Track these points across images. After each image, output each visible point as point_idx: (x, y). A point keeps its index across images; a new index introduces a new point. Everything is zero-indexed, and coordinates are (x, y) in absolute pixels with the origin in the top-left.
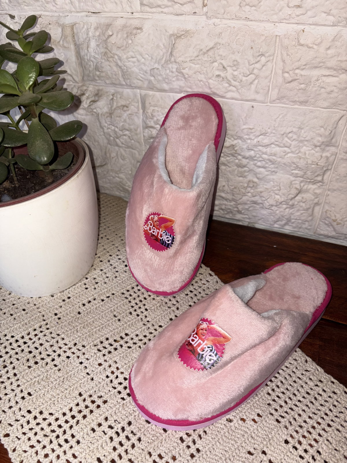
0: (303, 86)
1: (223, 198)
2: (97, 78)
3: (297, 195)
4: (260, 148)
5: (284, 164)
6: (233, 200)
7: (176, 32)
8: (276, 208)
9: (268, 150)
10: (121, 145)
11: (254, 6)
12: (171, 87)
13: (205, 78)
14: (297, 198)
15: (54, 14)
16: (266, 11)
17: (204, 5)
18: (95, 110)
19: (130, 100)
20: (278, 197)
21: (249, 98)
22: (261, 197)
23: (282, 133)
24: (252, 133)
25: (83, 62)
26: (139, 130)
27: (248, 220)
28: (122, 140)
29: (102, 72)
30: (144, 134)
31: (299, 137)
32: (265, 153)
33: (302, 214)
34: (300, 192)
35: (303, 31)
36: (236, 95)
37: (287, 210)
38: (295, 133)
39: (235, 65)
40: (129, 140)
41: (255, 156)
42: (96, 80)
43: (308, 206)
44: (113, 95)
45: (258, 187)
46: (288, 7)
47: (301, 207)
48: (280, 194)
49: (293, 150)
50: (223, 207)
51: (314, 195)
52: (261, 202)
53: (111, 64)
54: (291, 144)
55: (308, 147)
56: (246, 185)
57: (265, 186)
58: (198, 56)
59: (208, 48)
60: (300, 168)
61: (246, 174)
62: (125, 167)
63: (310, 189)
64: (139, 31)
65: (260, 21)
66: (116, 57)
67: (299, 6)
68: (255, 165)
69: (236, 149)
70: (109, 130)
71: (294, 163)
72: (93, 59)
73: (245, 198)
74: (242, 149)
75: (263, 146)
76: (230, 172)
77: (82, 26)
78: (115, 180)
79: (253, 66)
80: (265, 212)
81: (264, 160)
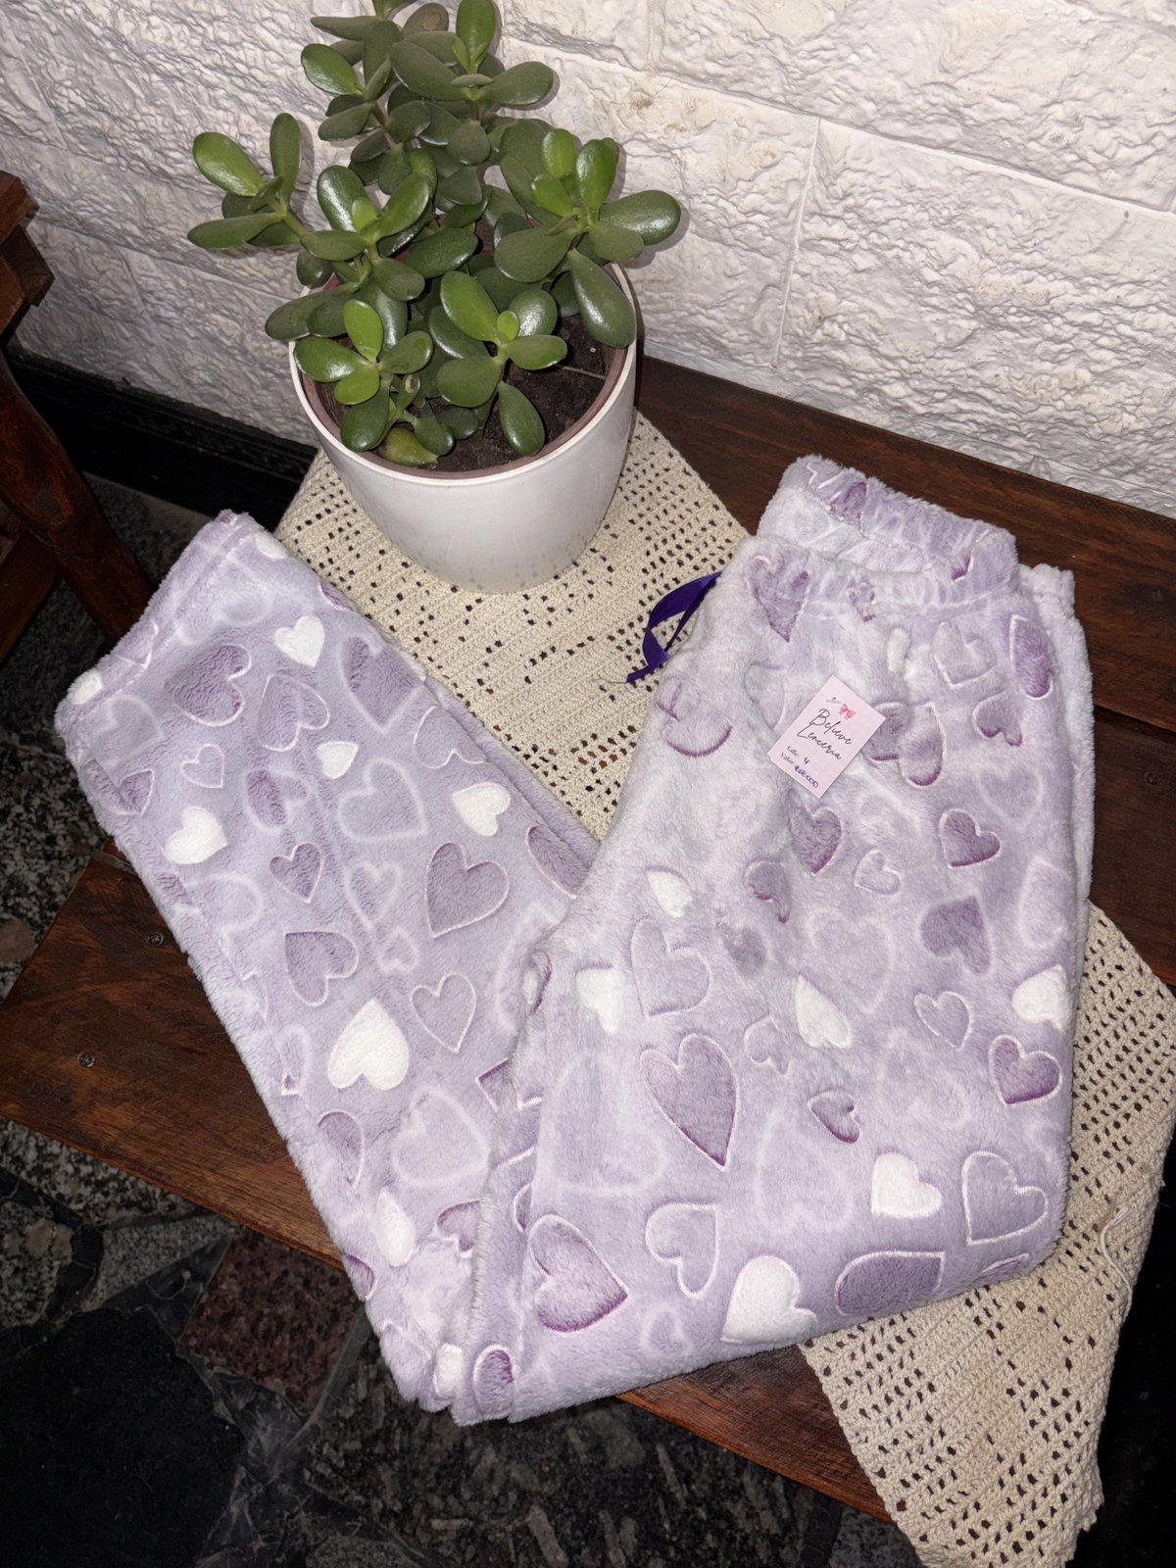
1: (989, 401)
2: (703, 76)
4: (1118, 310)
5: (1170, 353)
6: (1013, 409)
8: (1118, 440)
9: (1137, 317)
10: (731, 241)
12: (916, 132)
13: (1020, 136)
18: (678, 152)
19: (786, 138)
20: (1129, 419)
21: (1122, 195)
22: (1087, 413)
24: (1107, 274)
26: (792, 215)
27: (1036, 453)
28: (738, 232)
30: (806, 225)
32: (1130, 323)
36: (1089, 181)
37: (1144, 445)
39: (1107, 119)
40: (760, 235)
41: (1099, 325)
44: (739, 120)
45: (1087, 391)
48: (1138, 413)
50: (980, 419)
52: (1084, 423)
53: (758, 53)
56: (1054, 380)
57: (1104, 391)
61: (1064, 357)
62: (730, 295)
66: (778, 41)
68: (1093, 342)
69: (1054, 302)
70: (709, 207)
73: (1044, 411)
74: (1069, 305)
75: (1126, 307)
76: (1021, 347)
78: (692, 320)
79: (1156, 129)
80: (1086, 443)
81: (1120, 336)
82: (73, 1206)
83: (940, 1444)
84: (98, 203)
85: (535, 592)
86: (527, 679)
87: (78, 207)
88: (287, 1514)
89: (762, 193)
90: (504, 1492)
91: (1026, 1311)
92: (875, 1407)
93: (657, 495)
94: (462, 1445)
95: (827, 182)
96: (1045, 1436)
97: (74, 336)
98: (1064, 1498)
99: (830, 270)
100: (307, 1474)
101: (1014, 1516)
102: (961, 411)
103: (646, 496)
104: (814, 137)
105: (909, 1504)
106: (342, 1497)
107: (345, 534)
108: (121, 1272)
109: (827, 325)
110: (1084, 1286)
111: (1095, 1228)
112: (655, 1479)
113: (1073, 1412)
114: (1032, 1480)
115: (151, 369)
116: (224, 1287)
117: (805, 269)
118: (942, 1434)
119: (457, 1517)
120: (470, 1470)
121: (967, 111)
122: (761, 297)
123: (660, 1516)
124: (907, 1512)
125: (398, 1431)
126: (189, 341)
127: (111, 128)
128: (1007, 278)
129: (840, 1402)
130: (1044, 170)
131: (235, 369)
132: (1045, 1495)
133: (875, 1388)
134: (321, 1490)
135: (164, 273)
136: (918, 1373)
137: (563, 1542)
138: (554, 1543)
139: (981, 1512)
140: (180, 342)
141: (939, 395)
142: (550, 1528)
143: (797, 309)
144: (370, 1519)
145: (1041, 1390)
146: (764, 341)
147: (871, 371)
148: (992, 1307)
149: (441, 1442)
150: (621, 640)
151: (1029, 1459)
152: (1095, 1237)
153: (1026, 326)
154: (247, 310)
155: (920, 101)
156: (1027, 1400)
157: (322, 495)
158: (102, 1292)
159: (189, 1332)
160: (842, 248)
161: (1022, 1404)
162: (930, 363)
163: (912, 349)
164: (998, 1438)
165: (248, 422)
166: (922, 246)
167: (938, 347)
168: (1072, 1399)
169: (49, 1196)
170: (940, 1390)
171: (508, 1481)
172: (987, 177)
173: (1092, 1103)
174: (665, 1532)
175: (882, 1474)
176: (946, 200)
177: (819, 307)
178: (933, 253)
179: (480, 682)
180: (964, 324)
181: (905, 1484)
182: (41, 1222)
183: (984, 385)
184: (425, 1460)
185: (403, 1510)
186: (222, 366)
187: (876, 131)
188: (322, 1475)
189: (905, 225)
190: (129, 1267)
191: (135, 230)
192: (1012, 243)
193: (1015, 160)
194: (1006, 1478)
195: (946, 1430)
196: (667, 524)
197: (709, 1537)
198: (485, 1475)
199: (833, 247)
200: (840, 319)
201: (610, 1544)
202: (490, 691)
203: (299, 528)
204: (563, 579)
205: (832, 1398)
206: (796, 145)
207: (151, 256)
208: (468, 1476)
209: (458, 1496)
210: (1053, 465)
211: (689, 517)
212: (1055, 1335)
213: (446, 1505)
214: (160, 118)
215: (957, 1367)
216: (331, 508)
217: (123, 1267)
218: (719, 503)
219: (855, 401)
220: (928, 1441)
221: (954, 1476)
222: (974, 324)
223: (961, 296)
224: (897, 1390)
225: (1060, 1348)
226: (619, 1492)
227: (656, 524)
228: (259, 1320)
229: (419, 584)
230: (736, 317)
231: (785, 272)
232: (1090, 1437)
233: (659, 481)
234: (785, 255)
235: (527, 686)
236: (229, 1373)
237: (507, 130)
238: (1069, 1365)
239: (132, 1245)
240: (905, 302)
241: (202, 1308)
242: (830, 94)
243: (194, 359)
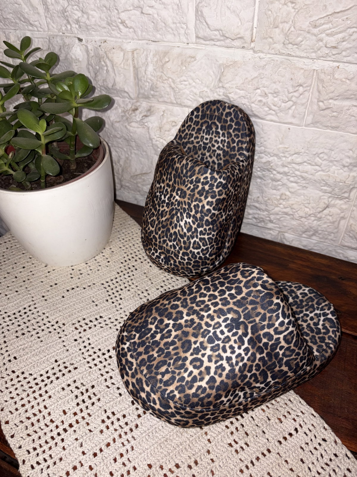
0: (335, 114)
2: (151, 97)
3: (325, 209)
4: (294, 165)
5: (315, 181)
6: (266, 210)
7: (225, 62)
8: (305, 220)
9: (300, 167)
11: (296, 45)
13: (248, 102)
14: (325, 211)
15: (117, 40)
16: (306, 49)
17: (252, 41)
18: (146, 124)
20: (307, 210)
21: (286, 121)
22: (292, 209)
23: (314, 153)
24: (287, 151)
25: (140, 82)
27: (279, 230)
29: (157, 92)
31: (329, 157)
32: (298, 170)
33: (328, 226)
34: (328, 207)
35: (338, 67)
36: (274, 118)
37: (315, 222)
38: (326, 154)
39: (275, 93)
41: (289, 172)
42: (150, 98)
43: (334, 220)
44: (164, 111)
45: (290, 200)
46: (326, 47)
47: (328, 219)
48: (309, 207)
49: (324, 168)
51: (340, 210)
52: (291, 213)
53: (166, 86)
54: (321, 164)
55: (337, 166)
56: (278, 197)
57: (296, 200)
58: (243, 83)
59: (252, 77)
60: (329, 185)
61: (279, 187)
63: (337, 204)
64: (193, 59)
65: (301, 57)
66: (170, 80)
67: (335, 47)
68: (288, 180)
69: (271, 165)
70: (158, 142)
71: (323, 180)
72: (149, 81)
73: (277, 209)
74: (277, 165)
75: (296, 164)
77: (142, 51)
79: (292, 94)
80: (294, 223)
81: (296, 176)
121: (230, 95)
155: (215, 95)
183: (255, 201)
206: (182, 119)
210: (286, 234)
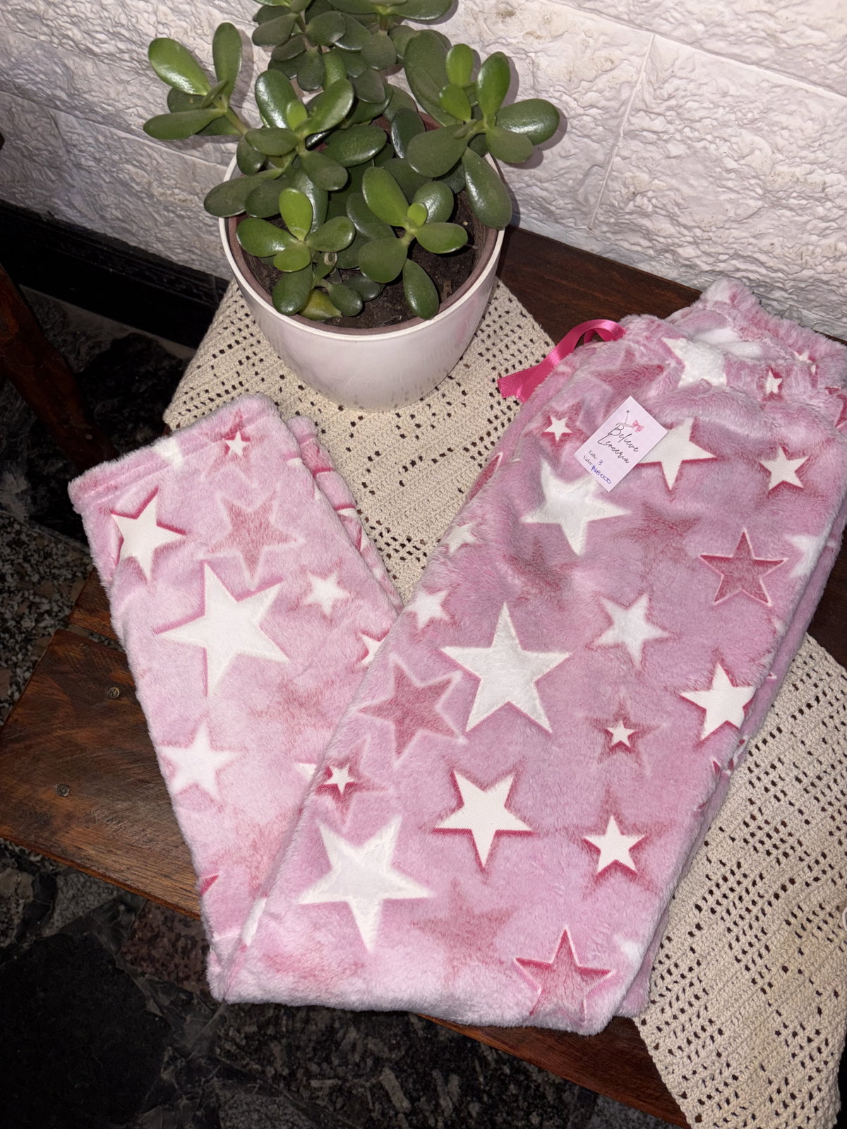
1: (762, 264)
12: (735, 50)
13: (822, 58)
19: (625, 48)
26: (623, 109)
27: (792, 303)
30: (631, 118)
40: (593, 125)
44: (587, 32)
50: (752, 276)
62: (562, 172)
76: (796, 223)
78: (528, 191)
80: (835, 298)
82: (32, 858)
83: (727, 1073)
84: (33, 73)
85: (405, 411)
86: (401, 483)
87: (16, 76)
88: (203, 1080)
89: (600, 92)
90: (363, 1059)
91: (789, 973)
92: (680, 1048)
93: (500, 333)
94: (332, 1027)
95: (656, 86)
96: (803, 1064)
97: (9, 178)
98: (816, 1109)
99: (647, 155)
100: (218, 1051)
101: (780, 1124)
102: (738, 270)
103: (491, 333)
104: (647, 49)
105: (704, 1117)
106: (244, 1067)
107: (251, 361)
108: (72, 907)
109: (638, 198)
110: (831, 953)
111: (838, 908)
112: (473, 1047)
113: (823, 1047)
114: (793, 1097)
115: (71, 206)
116: (150, 916)
117: (625, 153)
118: (728, 1065)
119: (329, 1078)
120: (338, 1044)
121: (783, 36)
122: (586, 175)
123: (476, 1072)
124: (703, 1123)
125: (284, 1018)
126: (105, 185)
127: (46, 11)
128: (793, 169)
129: (654, 1045)
130: (837, 87)
131: (143, 209)
132: (803, 1107)
133: (679, 1034)
134: (228, 1062)
135: (86, 130)
136: (711, 1021)
137: (407, 1093)
138: (400, 1094)
139: (757, 1121)
140: (99, 186)
141: (722, 257)
142: (397, 1084)
143: (615, 185)
144: (265, 1082)
145: (799, 1029)
146: (584, 209)
147: (670, 236)
148: (764, 971)
149: (316, 1025)
150: (474, 451)
151: (791, 1082)
152: (838, 916)
153: (803, 208)
154: (154, 162)
155: (743, 26)
156: (790, 1039)
157: (232, 329)
158: (57, 922)
159: (124, 950)
160: (660, 139)
161: (786, 1041)
162: (719, 233)
163: (706, 221)
164: (769, 1067)
165: (151, 251)
166: (726, 141)
167: (729, 220)
168: (822, 1037)
169: (13, 851)
170: (727, 1034)
171: (366, 1051)
172: (788, 89)
173: (836, 815)
174: (480, 1084)
175: (684, 1096)
176: (751, 106)
177: (634, 184)
178: (735, 147)
179: (364, 485)
180: (752, 203)
181: (701, 1102)
182: (9, 870)
183: (761, 251)
184: (304, 1038)
185: (290, 1074)
186: (131, 206)
187: (701, 47)
188: (229, 1051)
189: (715, 123)
190: (77, 903)
191: (64, 96)
192: (801, 143)
193: (815, 78)
194: (775, 1096)
195: (731, 1063)
196: (509, 357)
197: (512, 1087)
198: (349, 1047)
199: (653, 137)
200: (650, 194)
201: (441, 1094)
202: (372, 493)
203: (214, 356)
204: (427, 400)
205: (647, 1042)
206: (632, 54)
207: (76, 116)
208: (337, 1049)
209: (330, 1063)
210: (805, 312)
211: (526, 351)
212: (810, 990)
213: (321, 1069)
214: (88, 5)
215: (739, 1016)
216: (240, 339)
217: (73, 903)
218: (549, 340)
219: (652, 258)
220: (718, 1071)
221: (737, 1095)
222: (760, 203)
223: (753, 181)
224: (696, 1035)
225: (814, 1000)
226: (447, 1056)
227: (500, 357)
228: (177, 940)
229: (312, 403)
230: (565, 189)
231: (609, 155)
232: (833, 1064)
233: (501, 322)
234: (611, 142)
235: (402, 489)
236: (157, 979)
237: (411, 41)
238: (820, 1012)
239: (79, 886)
240: (705, 183)
241: (135, 932)
242: (668, 15)
243: (108, 199)
